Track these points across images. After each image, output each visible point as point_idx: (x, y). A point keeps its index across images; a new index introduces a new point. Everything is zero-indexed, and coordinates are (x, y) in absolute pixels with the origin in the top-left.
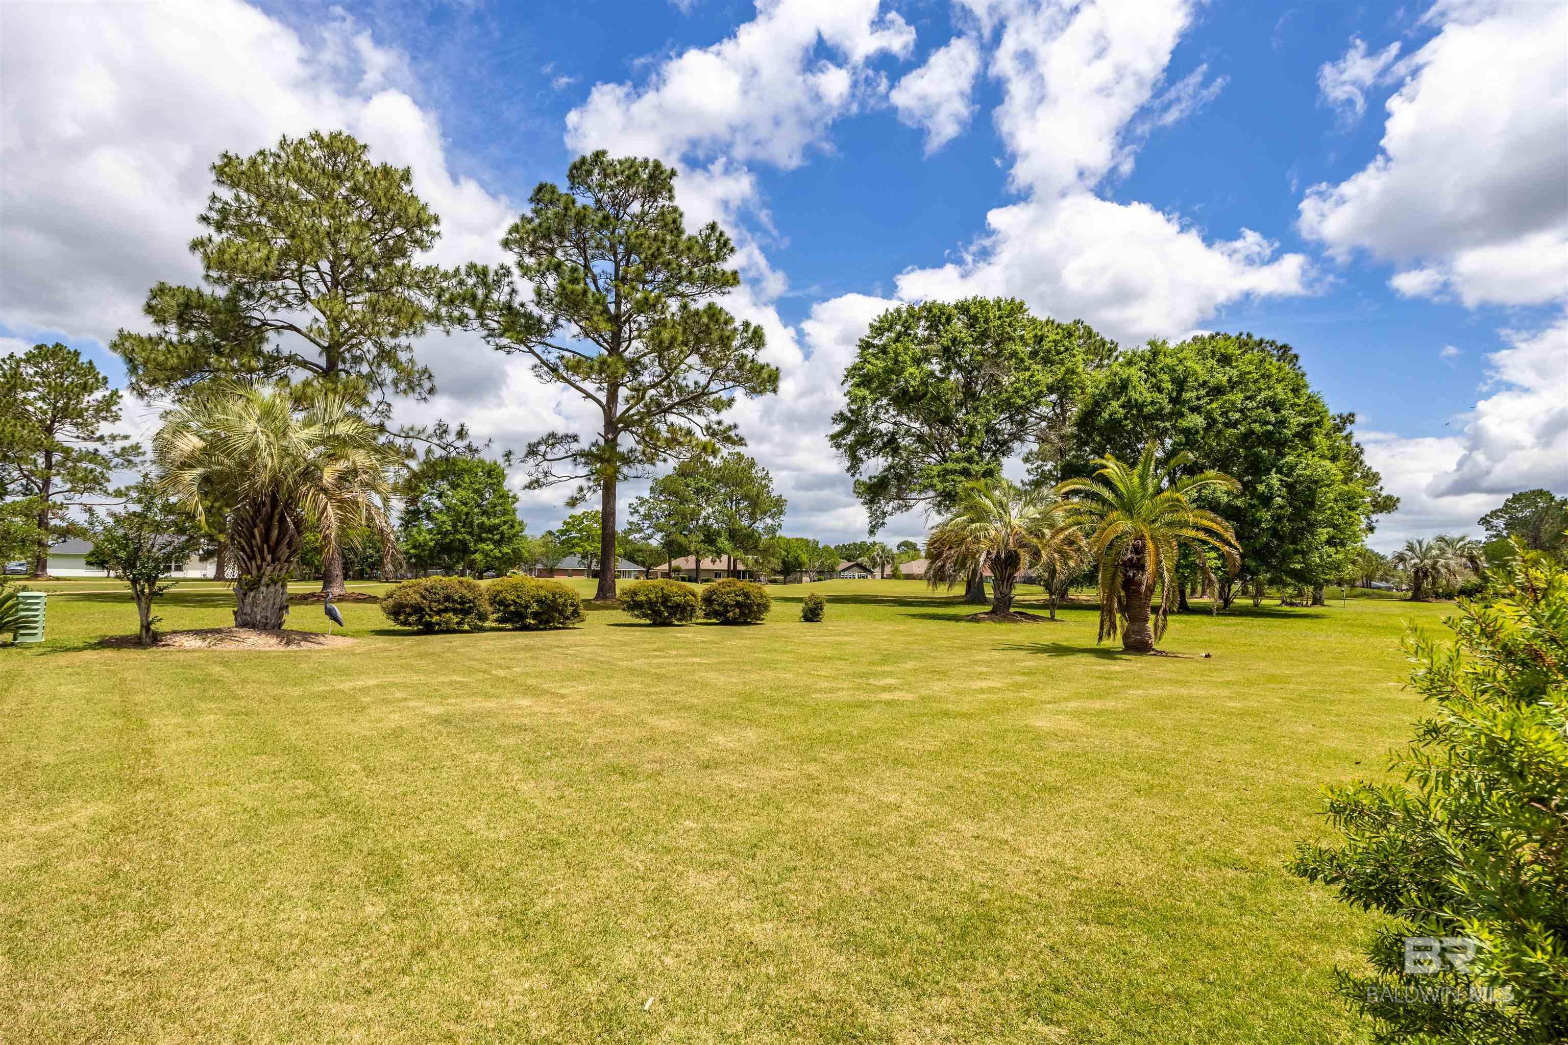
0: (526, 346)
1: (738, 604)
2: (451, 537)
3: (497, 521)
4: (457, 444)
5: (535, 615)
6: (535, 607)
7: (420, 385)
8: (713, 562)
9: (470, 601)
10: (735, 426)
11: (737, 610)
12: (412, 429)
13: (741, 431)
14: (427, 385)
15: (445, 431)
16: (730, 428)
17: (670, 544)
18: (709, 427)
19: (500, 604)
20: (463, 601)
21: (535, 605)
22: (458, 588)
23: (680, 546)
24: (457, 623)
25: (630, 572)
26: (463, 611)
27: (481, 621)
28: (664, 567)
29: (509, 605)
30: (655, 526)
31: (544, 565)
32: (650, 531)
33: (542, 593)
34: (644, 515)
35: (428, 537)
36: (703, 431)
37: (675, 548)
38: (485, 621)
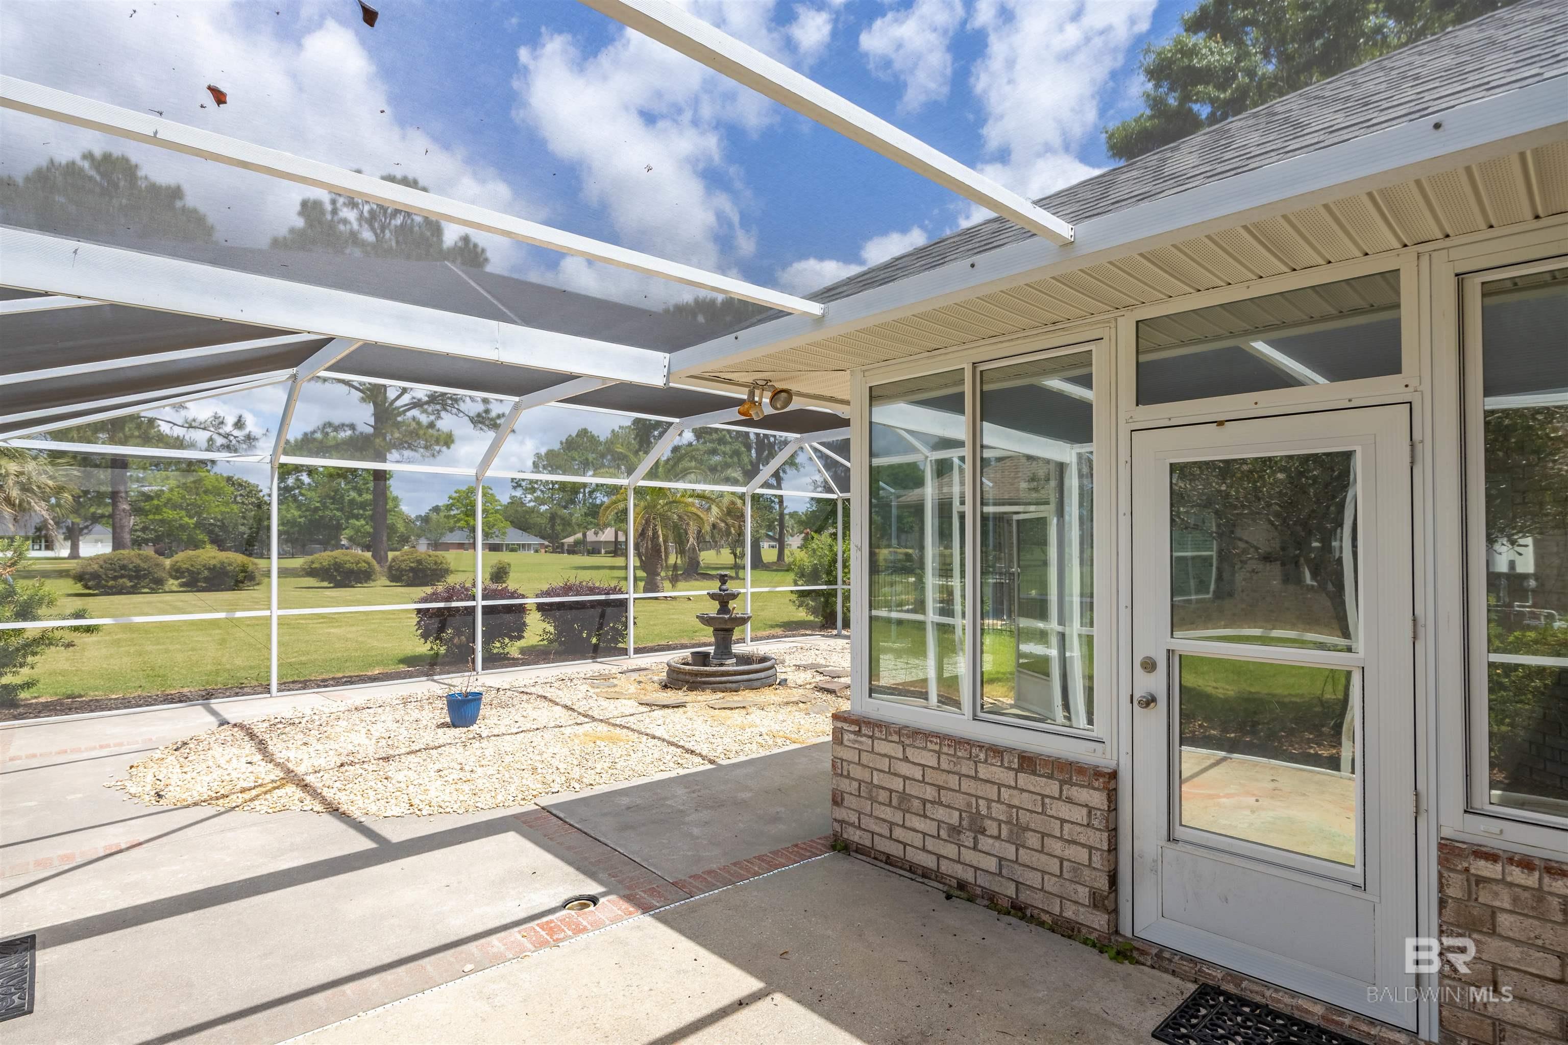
1: (412, 569)
2: (320, 513)
4: (236, 433)
5: (206, 579)
8: (596, 534)
9: (145, 570)
11: (411, 575)
12: (194, 420)
15: (222, 423)
17: (553, 517)
18: (479, 415)
19: (177, 572)
20: (137, 569)
21: (206, 572)
22: (134, 560)
23: (563, 519)
24: (132, 587)
25: (529, 545)
26: (138, 577)
27: (156, 585)
28: (571, 540)
29: (183, 572)
30: (536, 499)
31: (428, 539)
32: (532, 504)
33: (213, 562)
34: (526, 489)
35: (297, 513)
36: (472, 420)
37: (558, 521)
38: (162, 585)
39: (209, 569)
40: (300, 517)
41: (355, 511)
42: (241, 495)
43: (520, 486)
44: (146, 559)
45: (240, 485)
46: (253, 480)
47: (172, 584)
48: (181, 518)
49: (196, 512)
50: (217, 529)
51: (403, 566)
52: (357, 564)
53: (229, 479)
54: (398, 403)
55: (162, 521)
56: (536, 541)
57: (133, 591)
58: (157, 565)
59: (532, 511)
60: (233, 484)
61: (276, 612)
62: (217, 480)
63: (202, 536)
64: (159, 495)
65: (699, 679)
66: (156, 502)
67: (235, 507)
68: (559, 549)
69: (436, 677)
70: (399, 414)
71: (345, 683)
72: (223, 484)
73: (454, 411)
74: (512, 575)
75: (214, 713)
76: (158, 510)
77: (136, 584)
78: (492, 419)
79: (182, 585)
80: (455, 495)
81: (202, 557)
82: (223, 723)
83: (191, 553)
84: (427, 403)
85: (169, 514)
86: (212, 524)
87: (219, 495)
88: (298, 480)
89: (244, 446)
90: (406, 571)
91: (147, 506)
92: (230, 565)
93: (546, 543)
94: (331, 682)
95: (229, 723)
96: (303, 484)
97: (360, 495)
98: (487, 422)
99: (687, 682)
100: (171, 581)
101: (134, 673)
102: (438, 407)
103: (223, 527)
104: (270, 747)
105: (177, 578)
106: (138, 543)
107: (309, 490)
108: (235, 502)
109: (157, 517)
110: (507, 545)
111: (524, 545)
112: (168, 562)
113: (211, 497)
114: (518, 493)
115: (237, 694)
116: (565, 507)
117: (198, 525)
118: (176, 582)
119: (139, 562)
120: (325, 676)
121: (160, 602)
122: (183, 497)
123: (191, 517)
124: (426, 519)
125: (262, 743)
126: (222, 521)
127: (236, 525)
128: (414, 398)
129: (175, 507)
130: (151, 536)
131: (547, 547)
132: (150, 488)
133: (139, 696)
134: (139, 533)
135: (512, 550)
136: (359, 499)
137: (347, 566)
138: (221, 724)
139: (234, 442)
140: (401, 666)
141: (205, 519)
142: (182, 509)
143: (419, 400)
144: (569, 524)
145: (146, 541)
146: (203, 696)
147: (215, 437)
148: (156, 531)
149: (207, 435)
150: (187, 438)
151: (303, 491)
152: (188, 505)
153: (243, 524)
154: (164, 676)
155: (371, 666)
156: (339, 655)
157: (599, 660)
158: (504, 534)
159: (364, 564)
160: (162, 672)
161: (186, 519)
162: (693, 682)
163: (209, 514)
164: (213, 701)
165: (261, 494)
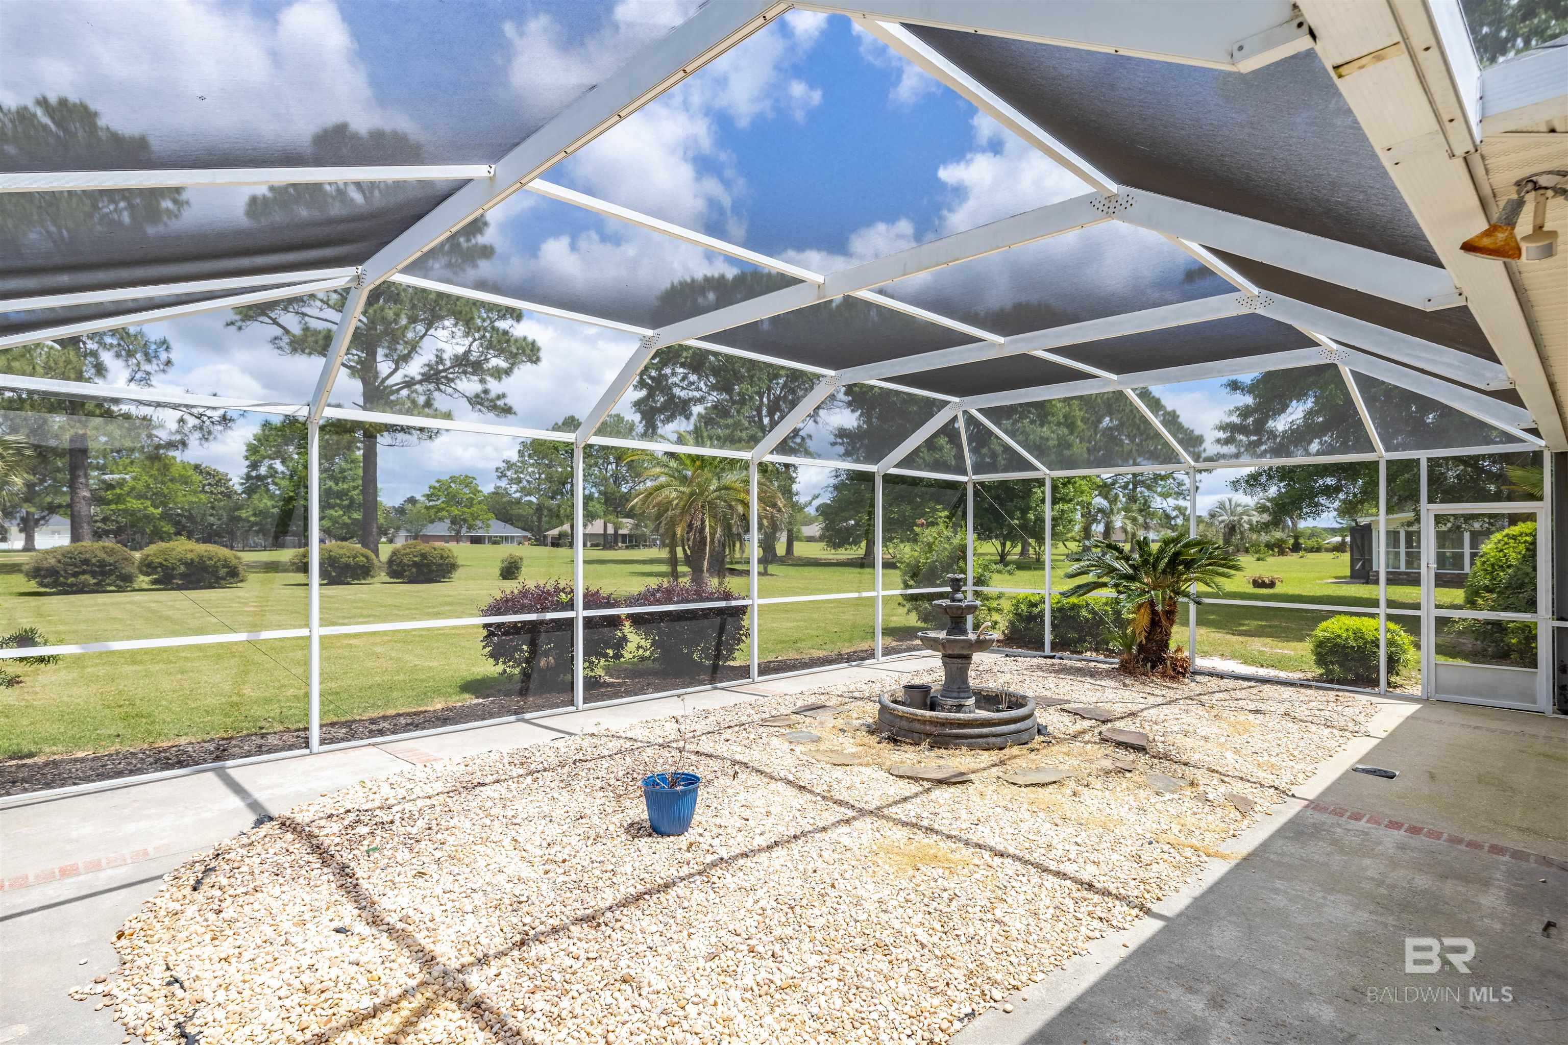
0: (270, 318)
1: (415, 564)
3: (345, 486)
5: (183, 576)
6: (182, 568)
7: (157, 357)
9: (111, 565)
10: (504, 396)
11: (414, 570)
13: (509, 401)
14: (164, 356)
16: (499, 397)
17: (539, 508)
18: (477, 396)
19: (148, 567)
20: (102, 564)
21: (182, 567)
22: (98, 553)
23: (550, 510)
24: (95, 584)
25: (513, 537)
26: (103, 573)
27: (124, 582)
28: (555, 532)
29: (156, 567)
30: (523, 490)
31: (408, 531)
32: (518, 495)
33: (190, 556)
34: (512, 479)
35: (269, 503)
36: (469, 400)
37: (545, 512)
38: (131, 582)
39: (186, 564)
40: (274, 507)
41: (332, 501)
42: (210, 484)
43: (505, 476)
44: (112, 552)
45: (209, 474)
46: (221, 469)
47: (143, 581)
48: (146, 508)
49: (162, 502)
50: (184, 520)
51: (405, 561)
52: (354, 558)
53: (197, 467)
54: (390, 382)
55: (125, 511)
56: (519, 533)
57: (98, 589)
58: (125, 559)
59: (518, 502)
60: (201, 473)
61: (318, 631)
62: (184, 468)
63: (168, 528)
64: (121, 484)
65: (948, 731)
66: (118, 491)
67: (202, 496)
68: (541, 541)
69: (527, 716)
70: (393, 392)
71: (406, 728)
72: (191, 472)
73: (449, 390)
74: (524, 570)
75: (237, 789)
76: (119, 499)
77: (101, 581)
78: (492, 401)
79: (155, 582)
80: (437, 485)
81: (179, 549)
82: (264, 818)
83: (163, 545)
84: (420, 382)
85: (134, 504)
86: (179, 515)
87: (186, 483)
88: (271, 467)
89: (219, 428)
90: (409, 566)
91: (109, 495)
92: (210, 559)
93: (529, 535)
94: (386, 725)
95: (271, 819)
96: (276, 472)
97: (337, 484)
98: (486, 404)
99: (928, 735)
100: (142, 578)
101: (107, 711)
102: (432, 387)
103: (191, 518)
104: (364, 884)
105: (148, 574)
106: (98, 535)
107: (283, 478)
108: (203, 491)
109: (121, 507)
110: (490, 538)
111: (507, 538)
112: (137, 555)
113: (178, 486)
114: (503, 483)
115: (260, 750)
116: (553, 498)
117: (163, 516)
118: (147, 579)
119: (104, 556)
120: (374, 715)
121: (131, 603)
122: (148, 486)
123: (156, 507)
124: (401, 511)
125: (343, 870)
126: (189, 511)
127: (204, 515)
128: (406, 376)
129: (140, 496)
130: (113, 527)
131: (530, 539)
132: (111, 476)
133: (118, 753)
134: (99, 524)
135: (495, 543)
136: (335, 488)
137: (343, 560)
138: (259, 823)
139: (208, 423)
140: (467, 696)
141: (171, 509)
142: (147, 498)
143: (413, 378)
144: (558, 516)
145: (107, 533)
146: (211, 753)
147: (187, 417)
148: (117, 522)
149: (179, 414)
150: (155, 418)
151: (277, 480)
152: (154, 494)
153: (212, 515)
154: (149, 715)
155: (425, 695)
156: (378, 679)
157: (719, 685)
158: (488, 526)
159: (362, 558)
160: (145, 708)
161: (151, 509)
162: (939, 735)
163: (176, 503)
164: (229, 763)
165: (231, 483)
